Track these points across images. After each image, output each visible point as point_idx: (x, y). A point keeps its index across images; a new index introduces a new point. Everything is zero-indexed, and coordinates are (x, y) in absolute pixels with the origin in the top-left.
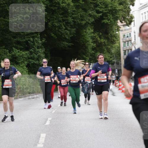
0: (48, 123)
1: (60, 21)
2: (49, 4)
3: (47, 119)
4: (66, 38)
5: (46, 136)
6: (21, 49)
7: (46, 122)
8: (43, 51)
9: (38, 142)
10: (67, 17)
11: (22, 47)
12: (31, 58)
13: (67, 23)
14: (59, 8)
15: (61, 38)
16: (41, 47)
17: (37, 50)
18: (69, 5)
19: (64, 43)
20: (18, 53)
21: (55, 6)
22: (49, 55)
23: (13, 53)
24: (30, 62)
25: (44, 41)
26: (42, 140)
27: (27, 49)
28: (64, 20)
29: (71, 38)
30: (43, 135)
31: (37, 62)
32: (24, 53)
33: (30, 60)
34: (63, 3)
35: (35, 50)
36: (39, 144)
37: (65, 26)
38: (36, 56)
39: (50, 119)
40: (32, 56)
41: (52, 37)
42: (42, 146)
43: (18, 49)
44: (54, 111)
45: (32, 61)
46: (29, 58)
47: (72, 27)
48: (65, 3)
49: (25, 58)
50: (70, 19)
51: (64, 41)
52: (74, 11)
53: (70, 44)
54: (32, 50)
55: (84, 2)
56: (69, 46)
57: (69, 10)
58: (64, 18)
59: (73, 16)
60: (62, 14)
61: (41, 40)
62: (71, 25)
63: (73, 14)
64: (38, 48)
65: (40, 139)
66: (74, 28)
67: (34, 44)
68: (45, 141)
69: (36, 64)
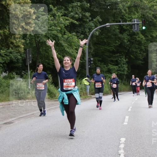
0: (130, 110)
1: (137, 49)
2: (130, 38)
3: (129, 107)
4: (140, 59)
5: (129, 118)
6: (113, 65)
7: (128, 109)
8: (126, 66)
9: (124, 121)
10: (141, 46)
11: (114, 64)
12: (119, 70)
13: (141, 50)
14: (136, 41)
15: (137, 58)
16: (126, 64)
17: (123, 65)
18: (142, 39)
19: (139, 61)
20: (112, 67)
21: (134, 40)
22: (130, 68)
23: (109, 67)
24: (119, 73)
25: (127, 60)
26: (126, 120)
27: (117, 65)
28: (139, 48)
29: (144, 59)
30: (127, 117)
31: (123, 73)
32: (115, 67)
33: (119, 72)
34: (138, 38)
35: (121, 66)
36: (125, 122)
37: (140, 52)
38: (122, 69)
39: (131, 107)
40: (120, 69)
41: (132, 58)
42: (126, 124)
43: (112, 65)
44: (133, 103)
45: (120, 72)
46: (118, 70)
47: (144, 52)
48: (140, 38)
49: (116, 70)
50: (143, 48)
51: (139, 60)
52: (145, 42)
53: (143, 62)
54: (120, 65)
55: (151, 38)
56: (142, 64)
57: (142, 42)
58: (139, 47)
59: (145, 45)
60: (138, 44)
61: (125, 60)
62: (143, 51)
63: (145, 44)
64: (123, 64)
65: (126, 119)
66: (145, 53)
67: (121, 62)
68: (128, 121)
69: (122, 74)
